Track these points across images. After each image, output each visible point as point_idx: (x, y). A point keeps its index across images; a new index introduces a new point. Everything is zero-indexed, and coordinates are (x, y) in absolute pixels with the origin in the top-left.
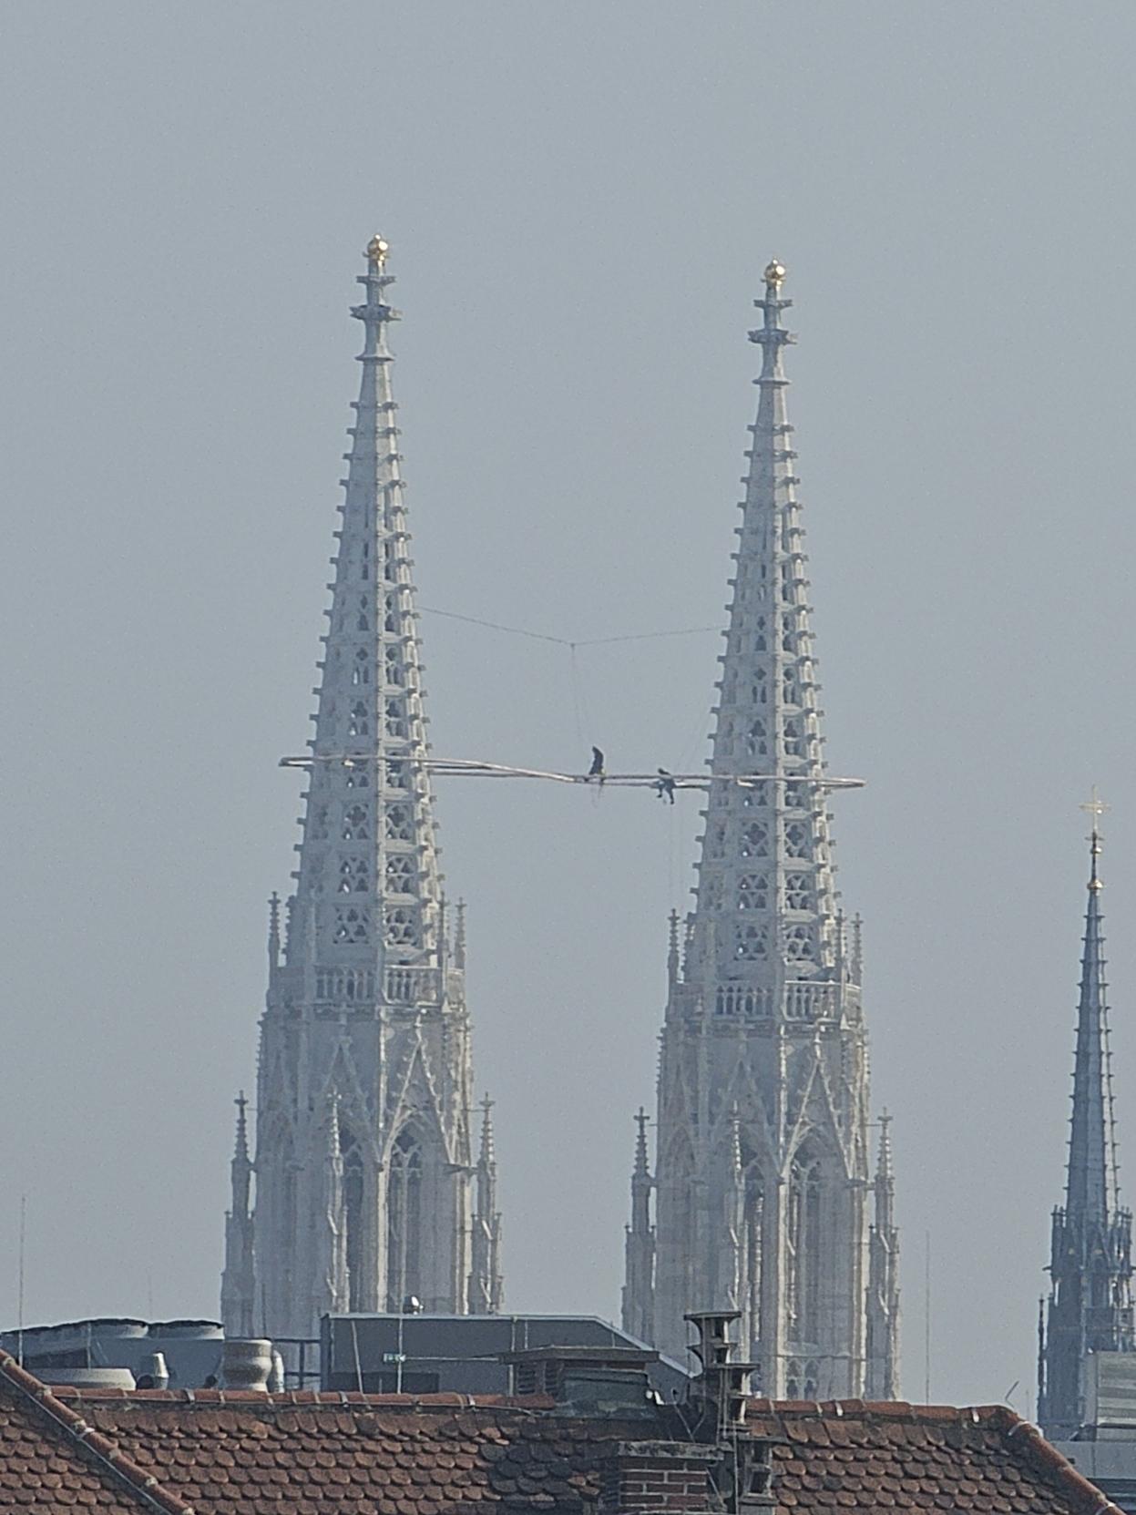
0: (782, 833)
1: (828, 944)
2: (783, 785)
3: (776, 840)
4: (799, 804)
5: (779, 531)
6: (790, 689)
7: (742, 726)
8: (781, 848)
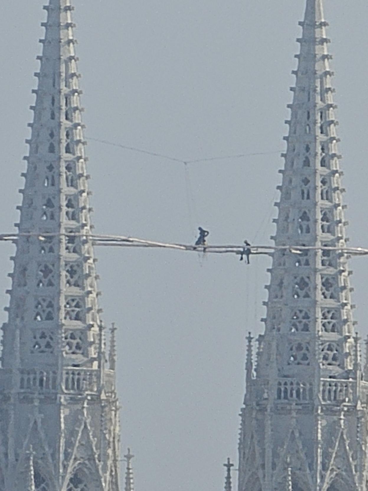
0: (319, 281)
1: (349, 354)
2: (320, 252)
3: (315, 288)
4: (330, 265)
5: (318, 89)
6: (325, 191)
7: (294, 214)
8: (319, 293)
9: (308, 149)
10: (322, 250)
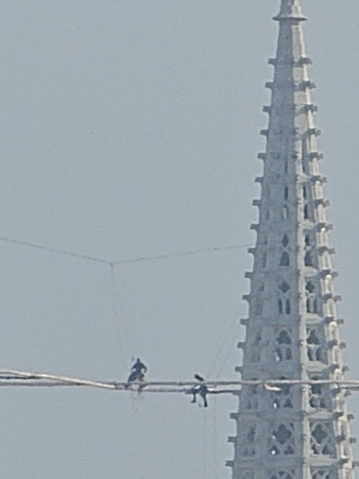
0: (307, 431)
2: (307, 389)
5: (300, 156)
6: (312, 301)
7: (268, 335)
8: (307, 444)
9: (285, 241)
10: (310, 384)
